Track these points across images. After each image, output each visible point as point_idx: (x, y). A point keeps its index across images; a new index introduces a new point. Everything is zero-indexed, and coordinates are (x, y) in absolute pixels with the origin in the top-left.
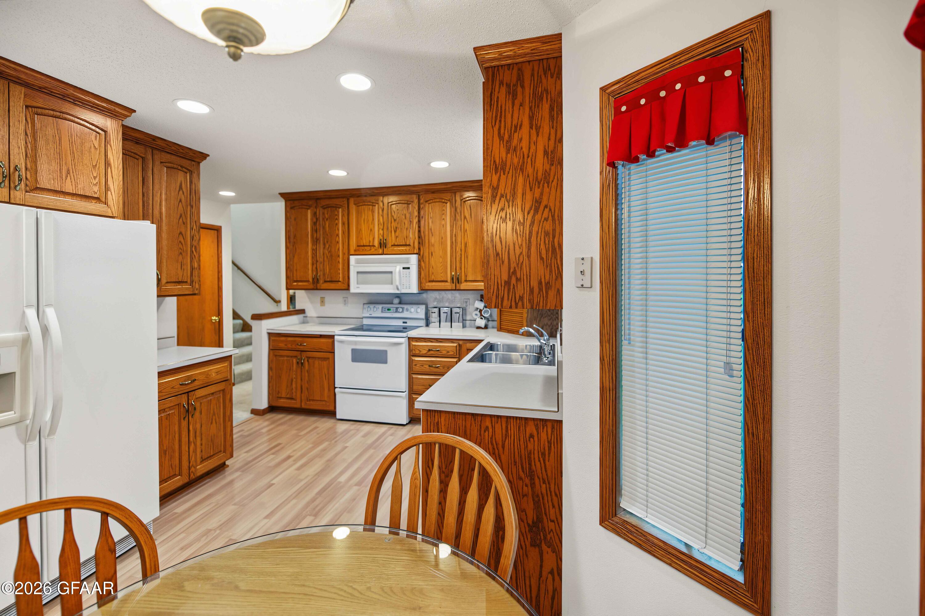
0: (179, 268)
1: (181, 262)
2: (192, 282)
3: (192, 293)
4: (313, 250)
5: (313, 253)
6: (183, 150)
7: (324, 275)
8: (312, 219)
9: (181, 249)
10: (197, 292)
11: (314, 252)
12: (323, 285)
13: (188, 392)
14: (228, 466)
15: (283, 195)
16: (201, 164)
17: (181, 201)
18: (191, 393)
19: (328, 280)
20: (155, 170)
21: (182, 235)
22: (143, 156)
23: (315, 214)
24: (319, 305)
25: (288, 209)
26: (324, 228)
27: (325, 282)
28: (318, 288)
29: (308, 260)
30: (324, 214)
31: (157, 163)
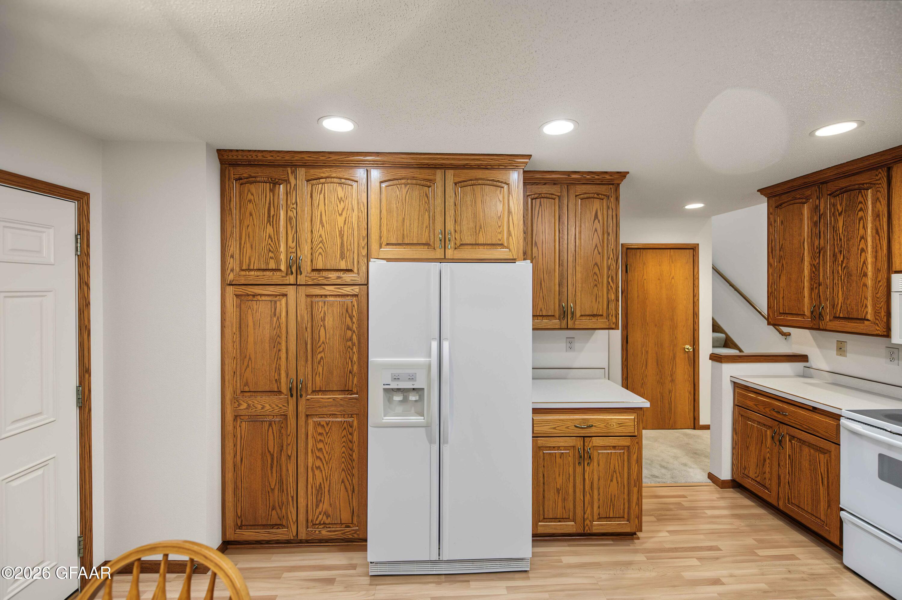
0: (594, 300)
1: (596, 294)
2: (608, 315)
3: (608, 327)
4: (812, 265)
5: (812, 272)
6: (598, 176)
7: (833, 306)
8: (811, 218)
9: (596, 281)
10: (614, 326)
11: (814, 269)
12: (830, 323)
13: (584, 437)
14: (638, 538)
15: (762, 191)
16: (620, 185)
17: (596, 230)
18: (588, 438)
19: (841, 315)
20: (570, 205)
21: (598, 266)
22: (559, 194)
23: (816, 208)
24: (835, 352)
25: (771, 210)
26: (835, 229)
27: (836, 318)
28: (821, 327)
29: (803, 282)
30: (834, 205)
31: (572, 197)
